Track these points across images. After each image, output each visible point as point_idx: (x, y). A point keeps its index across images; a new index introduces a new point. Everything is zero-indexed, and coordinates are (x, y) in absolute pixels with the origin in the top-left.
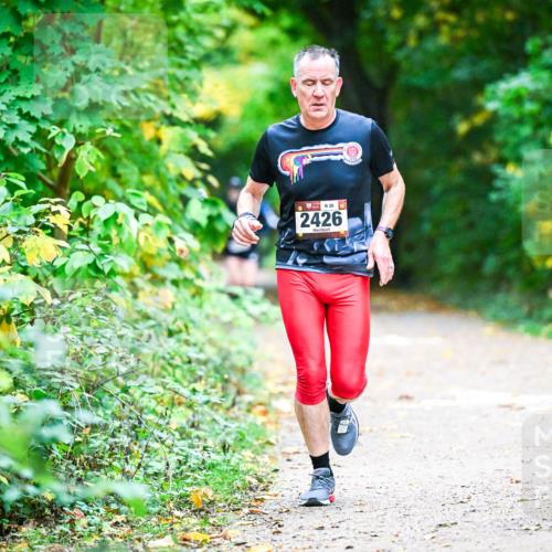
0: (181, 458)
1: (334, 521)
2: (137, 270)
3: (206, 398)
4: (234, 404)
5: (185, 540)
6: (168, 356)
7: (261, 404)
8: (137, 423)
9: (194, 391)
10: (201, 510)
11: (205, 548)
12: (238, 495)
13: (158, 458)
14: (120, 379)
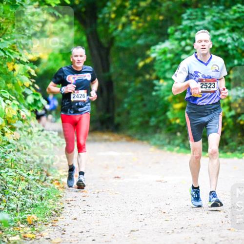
0: (23, 203)
1: (88, 229)
2: (4, 124)
3: (33, 177)
4: (45, 180)
5: (25, 237)
6: (17, 160)
7: (56, 180)
8: (4, 188)
9: (29, 175)
10: (32, 225)
11: (33, 240)
12: (47, 218)
13: (13, 203)
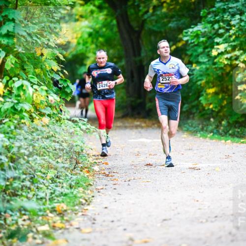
0: (52, 191)
1: (119, 218)
2: (33, 110)
3: (62, 165)
4: (75, 168)
5: (54, 226)
6: (46, 147)
7: (86, 168)
8: (33, 176)
9: (58, 162)
10: (61, 214)
11: (63, 230)
12: (77, 207)
13: (42, 191)
14: (26, 157)
